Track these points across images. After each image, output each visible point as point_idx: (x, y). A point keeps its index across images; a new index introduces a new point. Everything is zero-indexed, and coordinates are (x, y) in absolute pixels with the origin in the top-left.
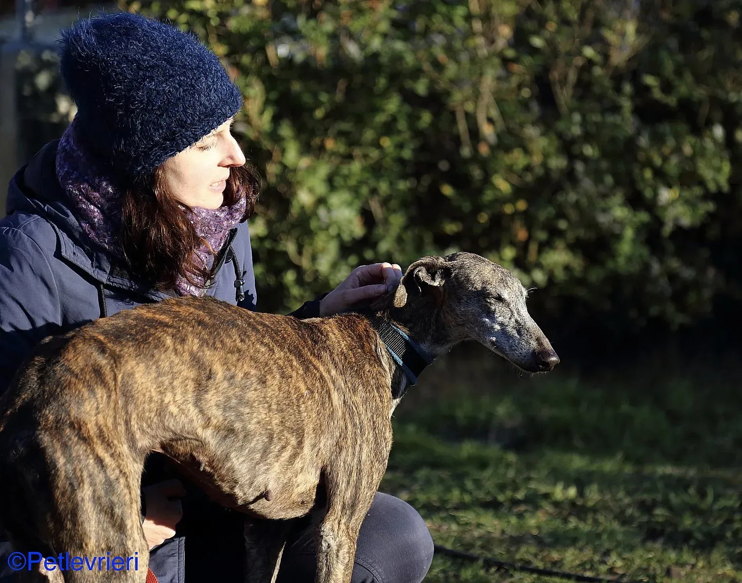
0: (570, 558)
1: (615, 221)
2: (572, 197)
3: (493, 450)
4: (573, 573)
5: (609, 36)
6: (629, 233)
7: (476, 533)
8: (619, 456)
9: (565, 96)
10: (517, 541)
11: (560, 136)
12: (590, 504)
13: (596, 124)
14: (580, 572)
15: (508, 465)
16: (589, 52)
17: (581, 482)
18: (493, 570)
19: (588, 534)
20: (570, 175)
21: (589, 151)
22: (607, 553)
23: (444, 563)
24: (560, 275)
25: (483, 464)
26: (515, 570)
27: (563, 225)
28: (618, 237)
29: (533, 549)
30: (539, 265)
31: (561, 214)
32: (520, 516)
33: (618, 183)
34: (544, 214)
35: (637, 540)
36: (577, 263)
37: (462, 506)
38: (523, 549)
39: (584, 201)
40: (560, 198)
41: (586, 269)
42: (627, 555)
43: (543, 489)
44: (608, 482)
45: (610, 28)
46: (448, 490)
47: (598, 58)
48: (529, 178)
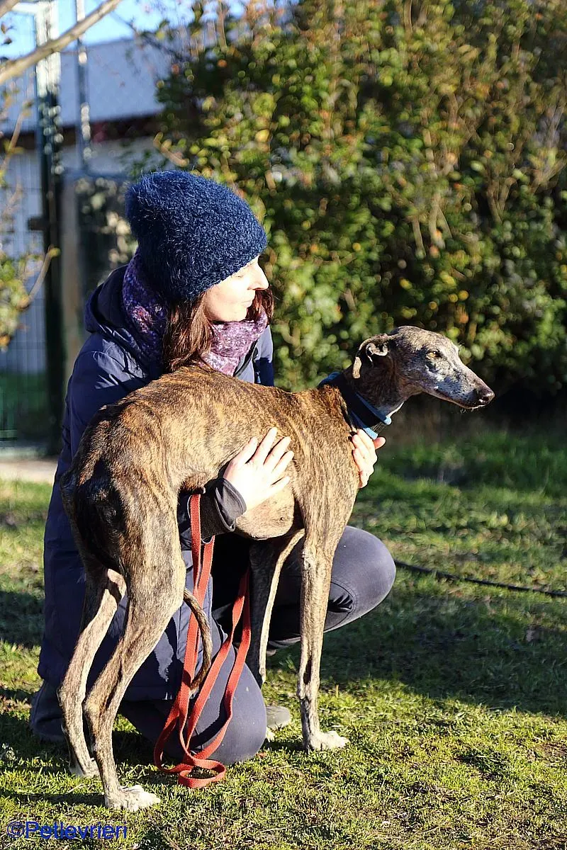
0: (503, 571)
1: (538, 307)
2: (504, 288)
3: (441, 487)
4: (506, 584)
5: (535, 160)
6: (549, 316)
7: (430, 552)
8: (541, 491)
9: (498, 209)
10: (462, 558)
11: (495, 240)
12: (519, 529)
13: (523, 230)
14: (512, 583)
15: (454, 499)
16: (518, 173)
17: (511, 512)
18: (444, 580)
19: (517, 553)
20: (503, 271)
21: (517, 252)
22: (532, 568)
23: (406, 575)
24: (494, 350)
25: (434, 498)
26: (461, 581)
27: (496, 310)
28: (540, 320)
29: (475, 564)
30: (477, 342)
31: (495, 302)
32: (463, 538)
33: (540, 277)
34: (481, 303)
35: (556, 558)
36: (507, 340)
37: (418, 531)
38: (467, 565)
39: (514, 292)
40: (495, 289)
41: (514, 345)
42: (548, 570)
43: (481, 517)
44: (532, 512)
45: (535, 154)
46: (407, 517)
47: (526, 179)
48: (470, 273)
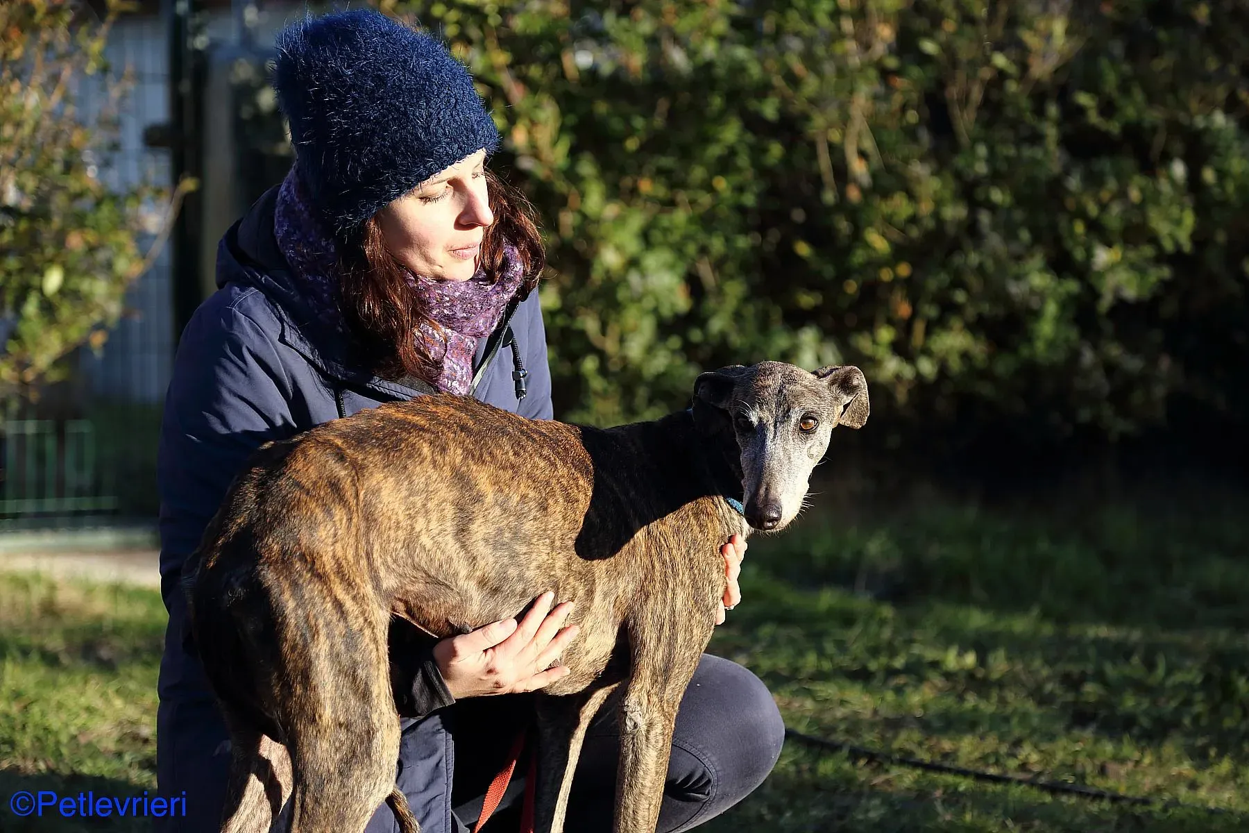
0: (967, 748)
1: (1033, 292)
2: (974, 258)
3: (861, 602)
4: (971, 769)
5: (1029, 38)
6: (1051, 309)
7: (840, 712)
8: (1035, 612)
9: (965, 121)
10: (894, 724)
11: (958, 175)
12: (995, 675)
13: (1008, 159)
14: (981, 768)
15: (883, 622)
16: (1000, 60)
17: (982, 645)
18: (862, 762)
19: (993, 717)
20: (971, 229)
21: (997, 196)
22: (1018, 743)
23: (796, 752)
24: (955, 365)
25: (848, 620)
26: (892, 762)
27: (960, 297)
28: (1036, 314)
29: (917, 736)
30: (927, 352)
31: (958, 283)
32: (899, 690)
33: (1037, 239)
34: (934, 283)
35: (1059, 727)
36: (980, 350)
37: (819, 676)
38: (903, 735)
39: (990, 265)
40: (957, 260)
41: (991, 357)
42: (1045, 746)
43: (930, 654)
44: (1019, 647)
45: (1030, 27)
46: (801, 653)
47: (1012, 69)
48: (914, 233)
